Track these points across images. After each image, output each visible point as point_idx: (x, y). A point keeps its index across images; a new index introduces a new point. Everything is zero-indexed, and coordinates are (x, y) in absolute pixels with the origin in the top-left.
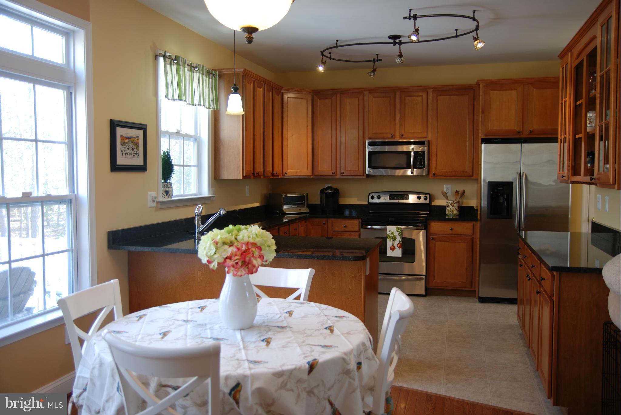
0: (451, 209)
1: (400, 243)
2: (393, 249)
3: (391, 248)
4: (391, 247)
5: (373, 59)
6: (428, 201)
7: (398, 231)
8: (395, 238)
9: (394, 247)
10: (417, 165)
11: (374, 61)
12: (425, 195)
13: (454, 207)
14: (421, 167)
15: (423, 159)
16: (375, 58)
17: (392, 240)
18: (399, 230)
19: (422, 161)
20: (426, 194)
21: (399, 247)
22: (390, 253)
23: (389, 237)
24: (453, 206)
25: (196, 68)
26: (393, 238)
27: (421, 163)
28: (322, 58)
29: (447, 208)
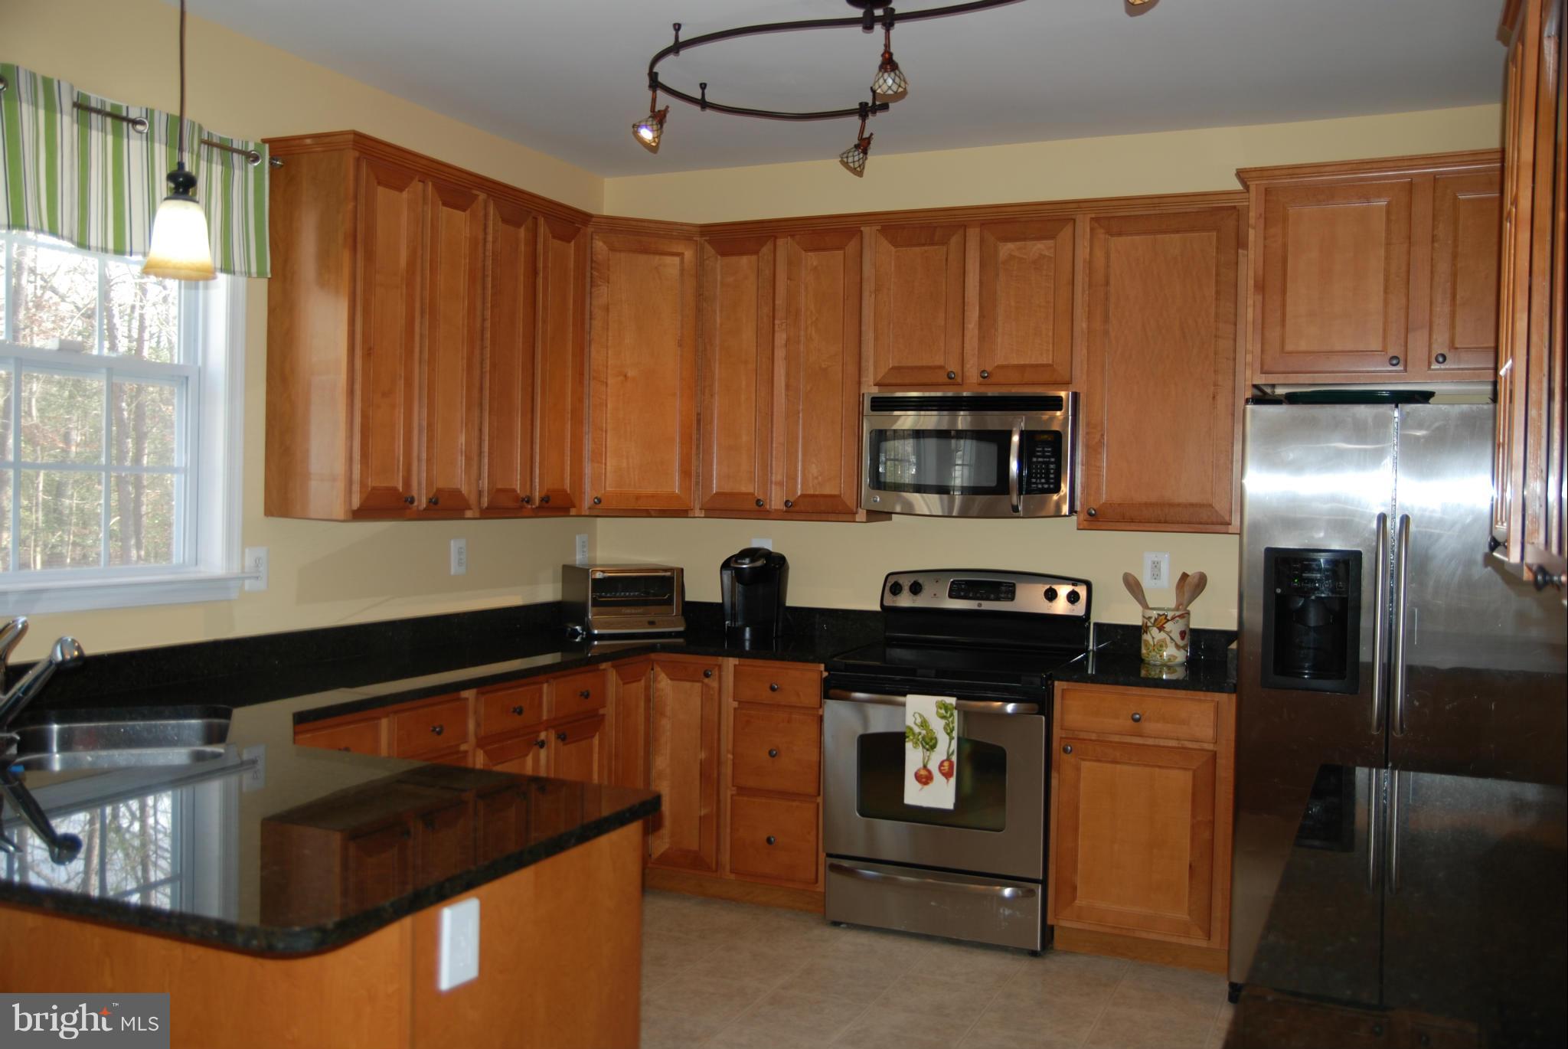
0: (1156, 640)
1: (948, 759)
2: (924, 778)
3: (918, 777)
4: (919, 770)
5: (861, 104)
6: (1079, 609)
7: (943, 717)
8: (931, 739)
9: (929, 772)
10: (1034, 480)
11: (864, 111)
12: (1073, 585)
13: (1168, 633)
14: (1046, 486)
15: (1053, 460)
16: (865, 101)
17: (924, 747)
18: (946, 712)
19: (1052, 466)
20: (1075, 582)
21: (947, 775)
22: (914, 795)
23: (914, 734)
24: (1161, 629)
25: (142, 123)
26: (927, 740)
27: (1048, 473)
28: (654, 100)
29: (1146, 637)
